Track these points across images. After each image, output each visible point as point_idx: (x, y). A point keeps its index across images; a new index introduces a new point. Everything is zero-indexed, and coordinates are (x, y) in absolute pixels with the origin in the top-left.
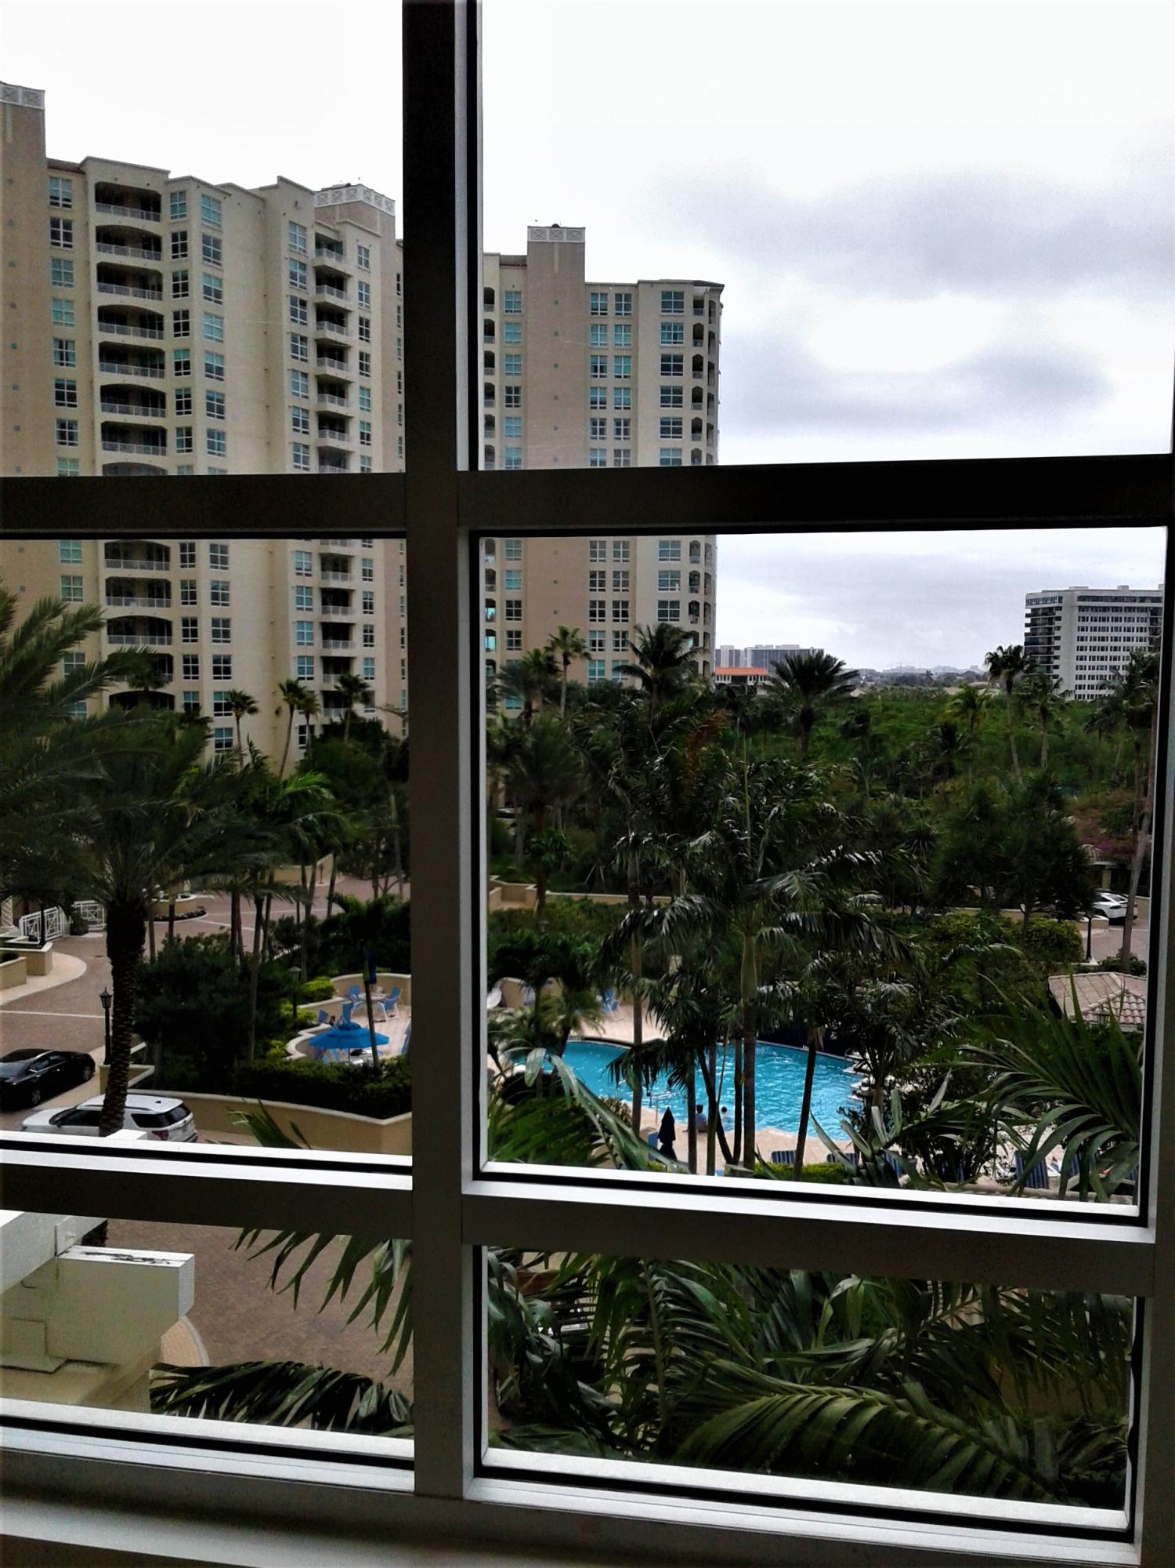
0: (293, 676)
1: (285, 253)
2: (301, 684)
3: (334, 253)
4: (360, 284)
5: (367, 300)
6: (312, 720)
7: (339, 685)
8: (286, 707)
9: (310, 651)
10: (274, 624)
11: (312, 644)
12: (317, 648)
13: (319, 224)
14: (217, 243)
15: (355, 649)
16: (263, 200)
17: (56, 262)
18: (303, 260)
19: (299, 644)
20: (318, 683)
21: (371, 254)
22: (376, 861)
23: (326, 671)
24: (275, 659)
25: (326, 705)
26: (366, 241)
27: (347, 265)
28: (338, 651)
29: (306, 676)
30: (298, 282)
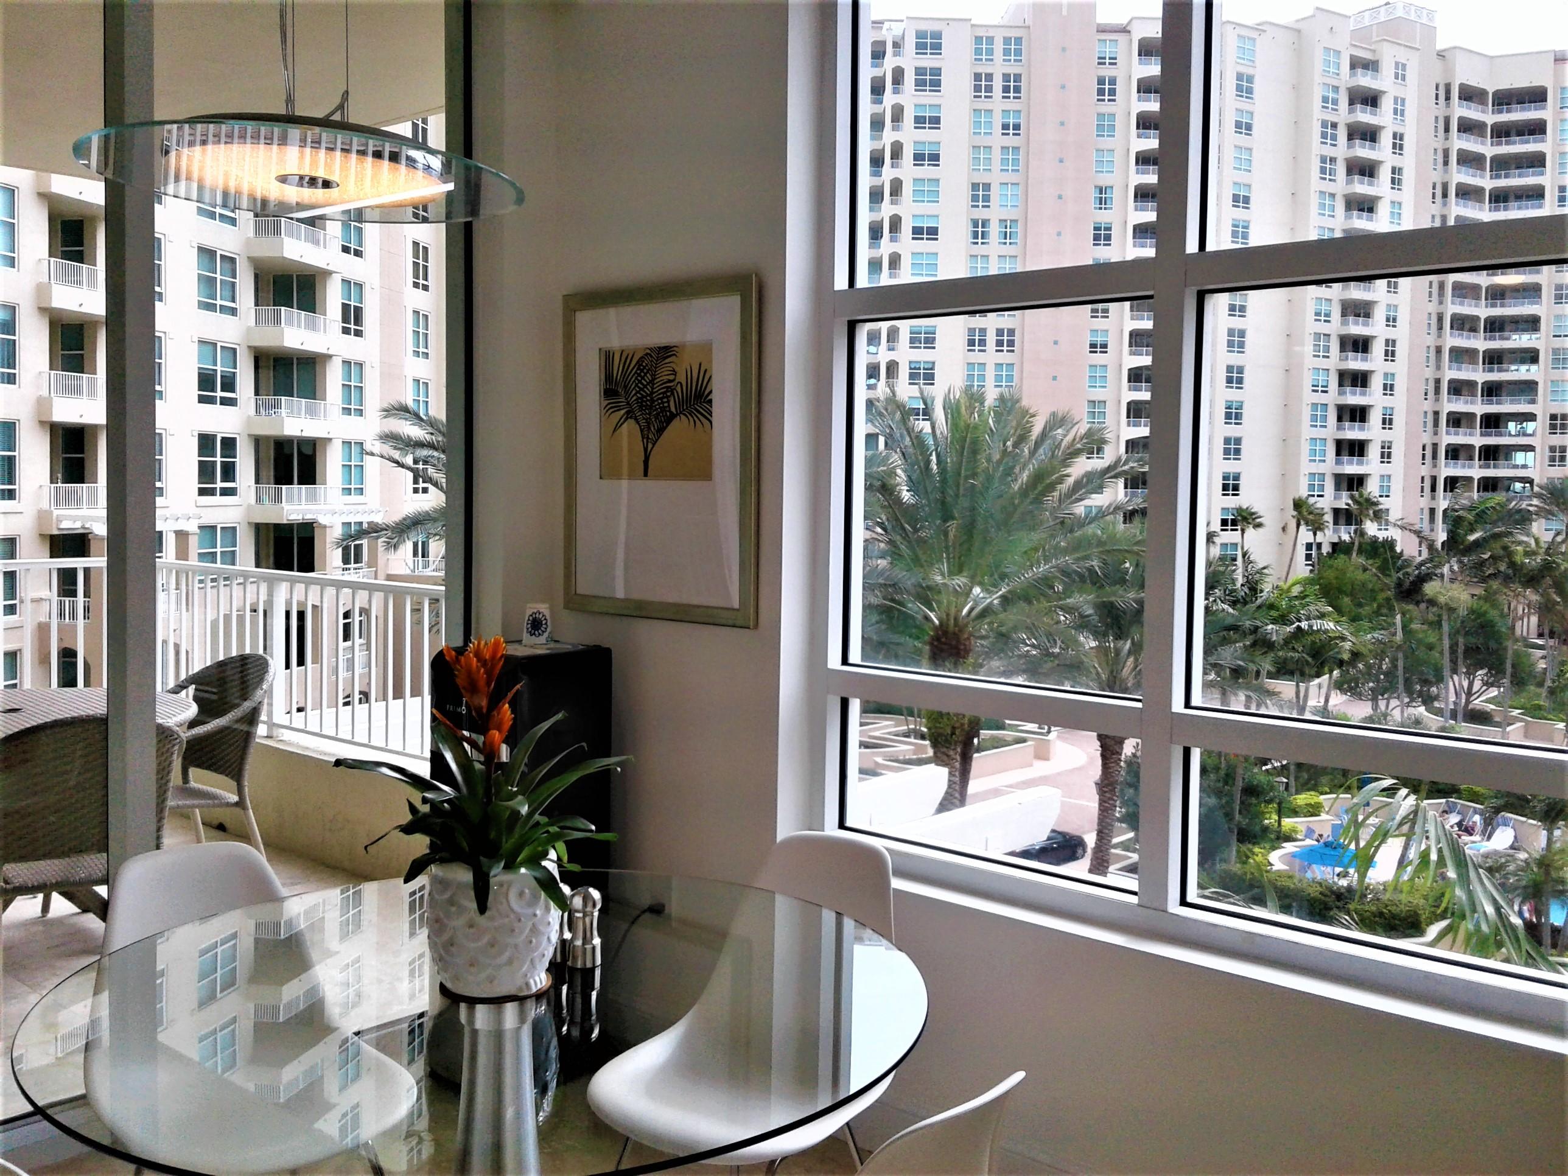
0: (1304, 492)
1: (1318, 79)
2: (1312, 500)
3: (1370, 72)
4: (1396, 99)
5: (1402, 115)
6: (1320, 537)
7: (1350, 502)
8: (1293, 524)
9: (1321, 468)
10: (1286, 441)
11: (1324, 461)
12: (1329, 465)
13: (1355, 46)
14: (1250, 79)
15: (1370, 466)
16: (1299, 31)
17: (1101, 116)
18: (1335, 83)
19: (1311, 461)
20: (1329, 500)
21: (1408, 67)
22: (1378, 681)
23: (1338, 488)
24: (1285, 476)
25: (1336, 523)
26: (1402, 56)
27: (1382, 82)
28: (1351, 468)
29: (1316, 493)
30: (1330, 105)
